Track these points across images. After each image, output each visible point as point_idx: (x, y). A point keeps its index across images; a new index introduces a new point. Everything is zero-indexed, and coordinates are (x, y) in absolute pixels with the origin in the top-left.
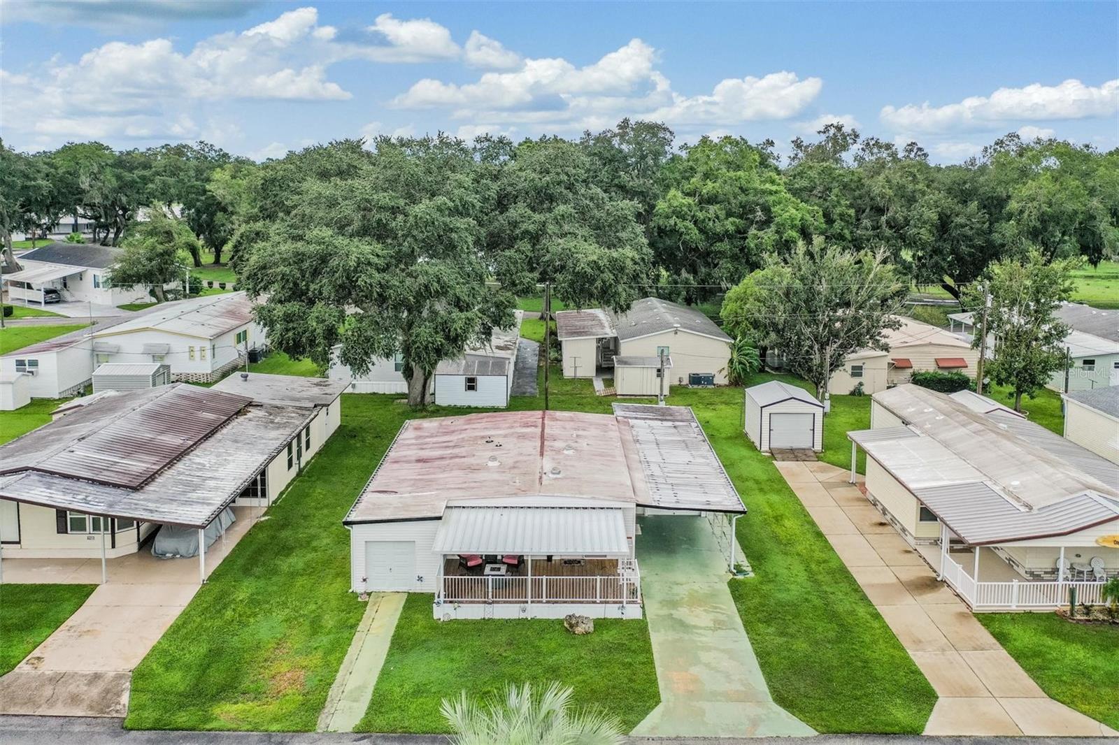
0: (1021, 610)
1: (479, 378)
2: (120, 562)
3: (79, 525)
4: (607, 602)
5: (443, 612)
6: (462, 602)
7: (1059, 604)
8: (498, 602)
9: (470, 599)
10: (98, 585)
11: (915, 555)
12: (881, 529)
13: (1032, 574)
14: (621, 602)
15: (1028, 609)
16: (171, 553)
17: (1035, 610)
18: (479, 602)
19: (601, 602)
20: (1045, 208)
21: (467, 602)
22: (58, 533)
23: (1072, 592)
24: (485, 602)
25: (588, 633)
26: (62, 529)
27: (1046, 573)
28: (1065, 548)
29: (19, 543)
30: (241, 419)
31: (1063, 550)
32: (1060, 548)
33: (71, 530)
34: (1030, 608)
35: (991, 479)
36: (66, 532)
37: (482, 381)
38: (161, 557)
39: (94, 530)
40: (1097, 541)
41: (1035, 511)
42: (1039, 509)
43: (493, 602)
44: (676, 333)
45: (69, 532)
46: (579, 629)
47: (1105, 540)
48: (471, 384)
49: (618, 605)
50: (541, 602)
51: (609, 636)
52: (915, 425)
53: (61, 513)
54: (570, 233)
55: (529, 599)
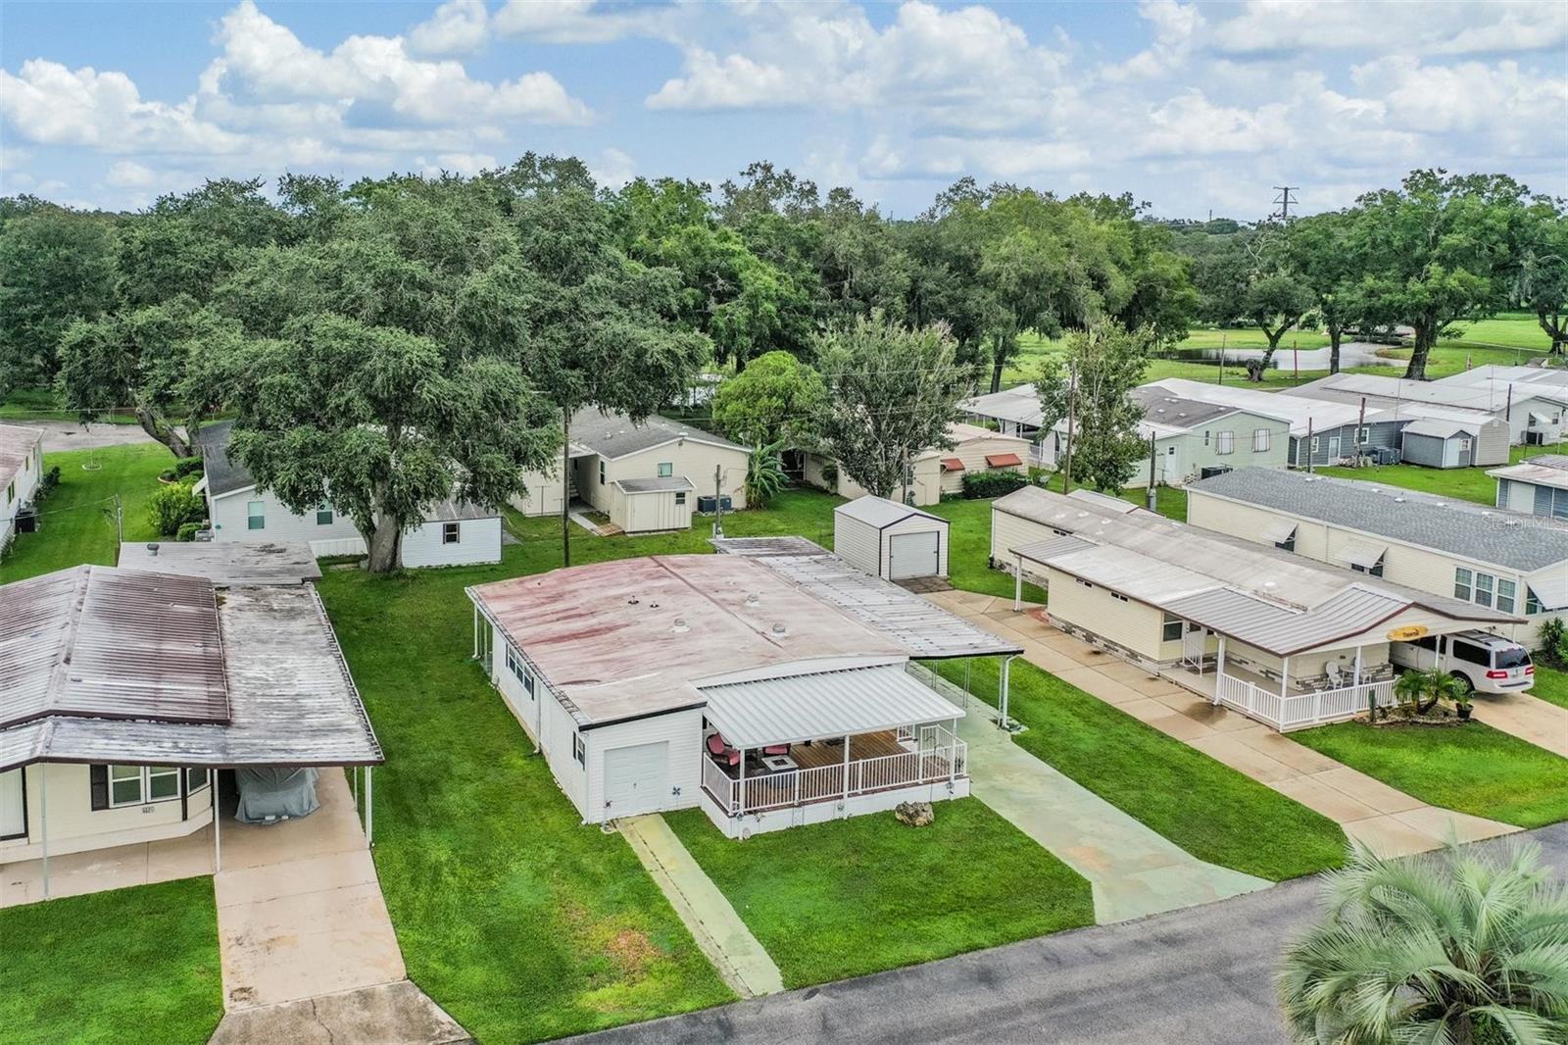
0: (1323, 723)
1: (463, 524)
2: (196, 838)
3: (129, 793)
4: (932, 782)
5: (741, 827)
6: (764, 810)
7: (1354, 711)
8: (807, 803)
9: (773, 805)
10: (211, 876)
11: (1162, 683)
12: (1098, 659)
13: (1303, 684)
14: (948, 779)
15: (1329, 721)
16: (272, 814)
17: (1336, 720)
19: (926, 783)
20: (1025, 269)
21: (769, 809)
22: (94, 809)
23: (1372, 694)
24: (792, 806)
25: (930, 823)
26: (99, 802)
27: (1316, 681)
29: (26, 835)
30: (226, 609)
31: (1359, 650)
32: (1356, 648)
33: (115, 802)
34: (1331, 720)
35: (1231, 584)
36: (106, 807)
37: (465, 527)
38: (257, 822)
39: (152, 797)
40: (1388, 637)
41: (1310, 612)
42: (1314, 610)
43: (802, 804)
44: (680, 444)
45: (111, 804)
46: (921, 819)
47: (1395, 632)
48: (452, 534)
49: (944, 784)
52: (1080, 533)
53: (99, 770)
54: (607, 313)
55: (846, 793)
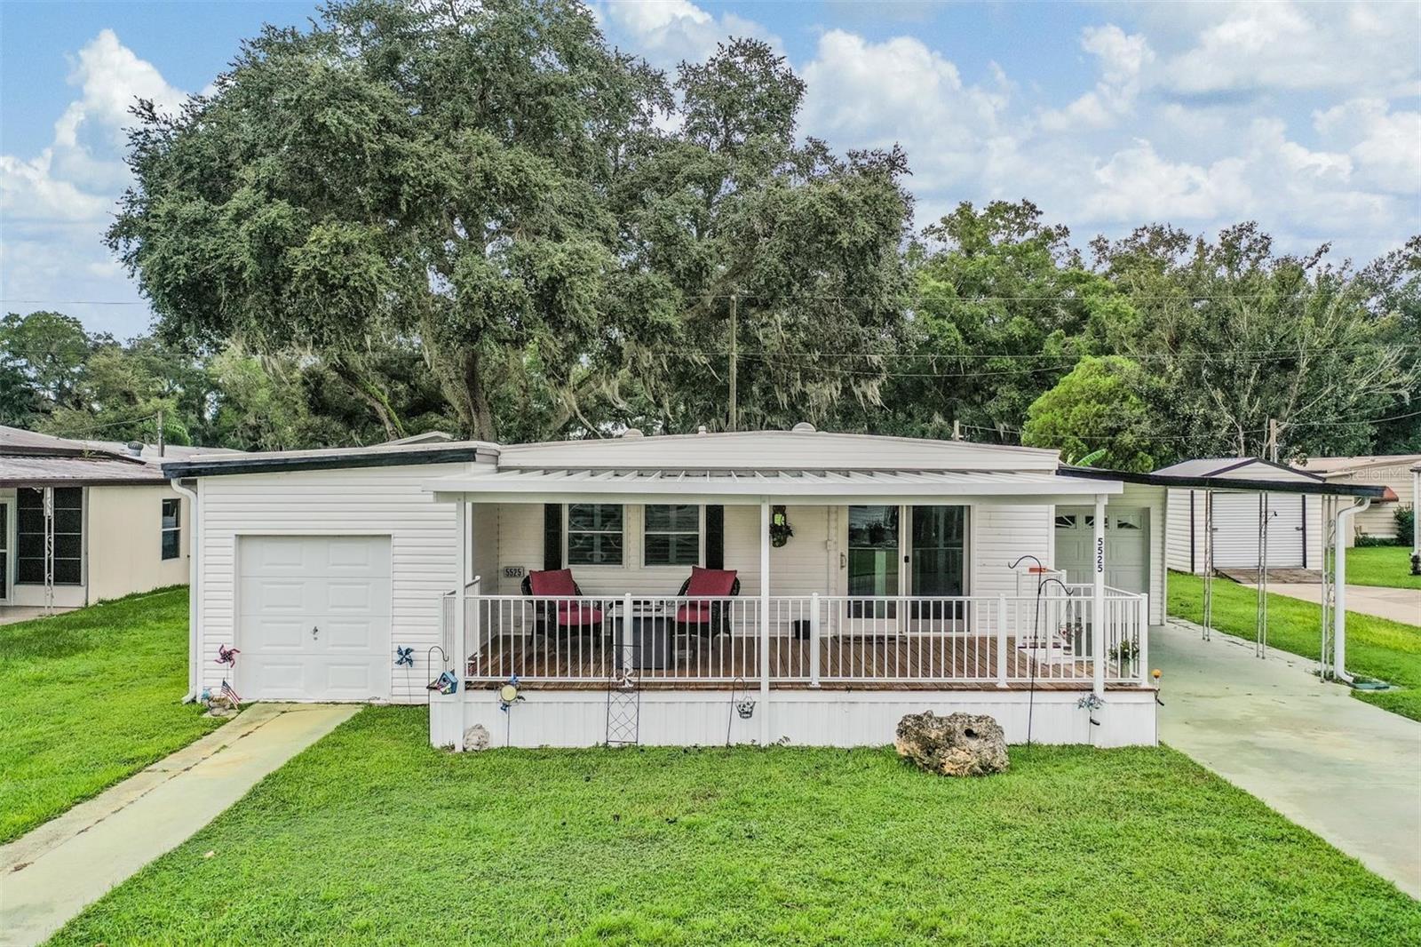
4: (1038, 689)
5: (463, 720)
6: (530, 688)
8: (656, 688)
9: (558, 679)
14: (1087, 688)
21: (545, 687)
24: (609, 688)
25: (990, 771)
43: (638, 688)
49: (1075, 698)
50: (806, 687)
55: (765, 679)
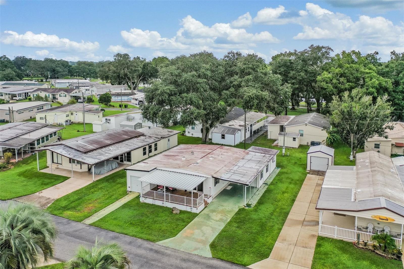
0: (339, 239)
1: (226, 135)
2: (81, 173)
4: (188, 206)
5: (142, 200)
6: (147, 198)
7: (355, 240)
10: (70, 178)
15: (341, 239)
17: (344, 240)
18: (152, 199)
19: (186, 206)
22: (69, 163)
23: (358, 235)
24: (153, 199)
25: (176, 214)
27: (363, 228)
28: (358, 217)
29: (62, 164)
30: (136, 139)
31: (356, 217)
34: (343, 239)
35: (356, 188)
36: (71, 163)
37: (226, 136)
39: (77, 163)
41: (356, 202)
42: (359, 201)
43: (156, 199)
44: (306, 125)
46: (174, 212)
48: (223, 137)
49: (190, 207)
50: (169, 202)
51: (182, 216)
53: (70, 159)
55: (165, 200)
